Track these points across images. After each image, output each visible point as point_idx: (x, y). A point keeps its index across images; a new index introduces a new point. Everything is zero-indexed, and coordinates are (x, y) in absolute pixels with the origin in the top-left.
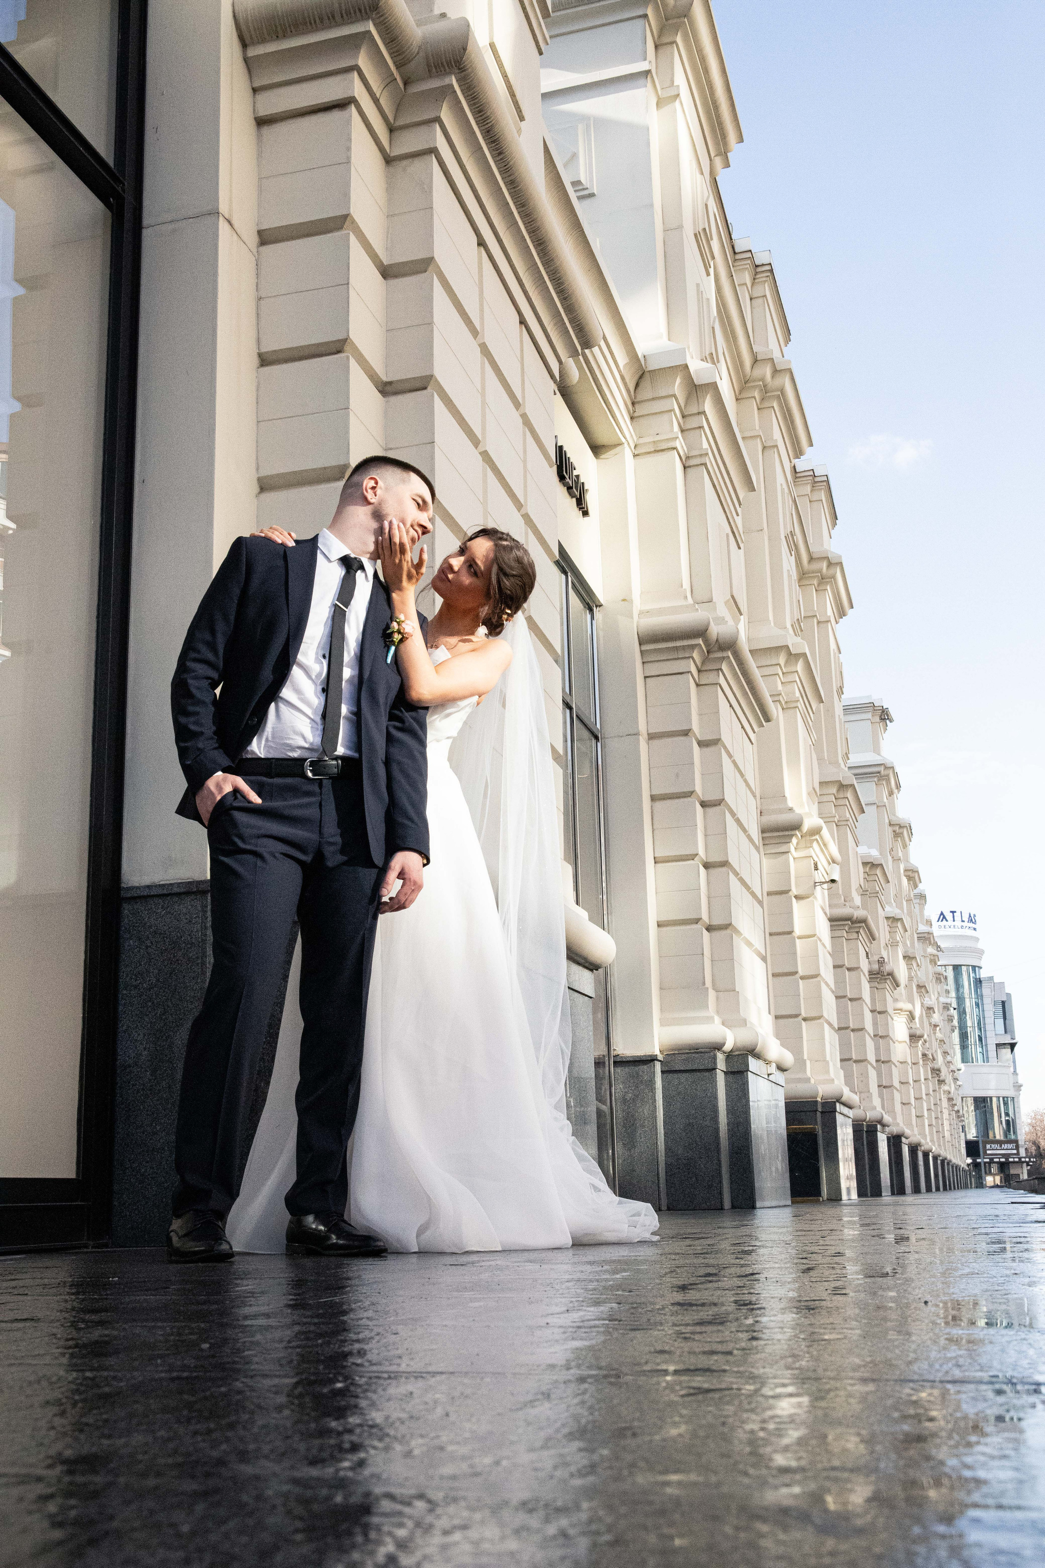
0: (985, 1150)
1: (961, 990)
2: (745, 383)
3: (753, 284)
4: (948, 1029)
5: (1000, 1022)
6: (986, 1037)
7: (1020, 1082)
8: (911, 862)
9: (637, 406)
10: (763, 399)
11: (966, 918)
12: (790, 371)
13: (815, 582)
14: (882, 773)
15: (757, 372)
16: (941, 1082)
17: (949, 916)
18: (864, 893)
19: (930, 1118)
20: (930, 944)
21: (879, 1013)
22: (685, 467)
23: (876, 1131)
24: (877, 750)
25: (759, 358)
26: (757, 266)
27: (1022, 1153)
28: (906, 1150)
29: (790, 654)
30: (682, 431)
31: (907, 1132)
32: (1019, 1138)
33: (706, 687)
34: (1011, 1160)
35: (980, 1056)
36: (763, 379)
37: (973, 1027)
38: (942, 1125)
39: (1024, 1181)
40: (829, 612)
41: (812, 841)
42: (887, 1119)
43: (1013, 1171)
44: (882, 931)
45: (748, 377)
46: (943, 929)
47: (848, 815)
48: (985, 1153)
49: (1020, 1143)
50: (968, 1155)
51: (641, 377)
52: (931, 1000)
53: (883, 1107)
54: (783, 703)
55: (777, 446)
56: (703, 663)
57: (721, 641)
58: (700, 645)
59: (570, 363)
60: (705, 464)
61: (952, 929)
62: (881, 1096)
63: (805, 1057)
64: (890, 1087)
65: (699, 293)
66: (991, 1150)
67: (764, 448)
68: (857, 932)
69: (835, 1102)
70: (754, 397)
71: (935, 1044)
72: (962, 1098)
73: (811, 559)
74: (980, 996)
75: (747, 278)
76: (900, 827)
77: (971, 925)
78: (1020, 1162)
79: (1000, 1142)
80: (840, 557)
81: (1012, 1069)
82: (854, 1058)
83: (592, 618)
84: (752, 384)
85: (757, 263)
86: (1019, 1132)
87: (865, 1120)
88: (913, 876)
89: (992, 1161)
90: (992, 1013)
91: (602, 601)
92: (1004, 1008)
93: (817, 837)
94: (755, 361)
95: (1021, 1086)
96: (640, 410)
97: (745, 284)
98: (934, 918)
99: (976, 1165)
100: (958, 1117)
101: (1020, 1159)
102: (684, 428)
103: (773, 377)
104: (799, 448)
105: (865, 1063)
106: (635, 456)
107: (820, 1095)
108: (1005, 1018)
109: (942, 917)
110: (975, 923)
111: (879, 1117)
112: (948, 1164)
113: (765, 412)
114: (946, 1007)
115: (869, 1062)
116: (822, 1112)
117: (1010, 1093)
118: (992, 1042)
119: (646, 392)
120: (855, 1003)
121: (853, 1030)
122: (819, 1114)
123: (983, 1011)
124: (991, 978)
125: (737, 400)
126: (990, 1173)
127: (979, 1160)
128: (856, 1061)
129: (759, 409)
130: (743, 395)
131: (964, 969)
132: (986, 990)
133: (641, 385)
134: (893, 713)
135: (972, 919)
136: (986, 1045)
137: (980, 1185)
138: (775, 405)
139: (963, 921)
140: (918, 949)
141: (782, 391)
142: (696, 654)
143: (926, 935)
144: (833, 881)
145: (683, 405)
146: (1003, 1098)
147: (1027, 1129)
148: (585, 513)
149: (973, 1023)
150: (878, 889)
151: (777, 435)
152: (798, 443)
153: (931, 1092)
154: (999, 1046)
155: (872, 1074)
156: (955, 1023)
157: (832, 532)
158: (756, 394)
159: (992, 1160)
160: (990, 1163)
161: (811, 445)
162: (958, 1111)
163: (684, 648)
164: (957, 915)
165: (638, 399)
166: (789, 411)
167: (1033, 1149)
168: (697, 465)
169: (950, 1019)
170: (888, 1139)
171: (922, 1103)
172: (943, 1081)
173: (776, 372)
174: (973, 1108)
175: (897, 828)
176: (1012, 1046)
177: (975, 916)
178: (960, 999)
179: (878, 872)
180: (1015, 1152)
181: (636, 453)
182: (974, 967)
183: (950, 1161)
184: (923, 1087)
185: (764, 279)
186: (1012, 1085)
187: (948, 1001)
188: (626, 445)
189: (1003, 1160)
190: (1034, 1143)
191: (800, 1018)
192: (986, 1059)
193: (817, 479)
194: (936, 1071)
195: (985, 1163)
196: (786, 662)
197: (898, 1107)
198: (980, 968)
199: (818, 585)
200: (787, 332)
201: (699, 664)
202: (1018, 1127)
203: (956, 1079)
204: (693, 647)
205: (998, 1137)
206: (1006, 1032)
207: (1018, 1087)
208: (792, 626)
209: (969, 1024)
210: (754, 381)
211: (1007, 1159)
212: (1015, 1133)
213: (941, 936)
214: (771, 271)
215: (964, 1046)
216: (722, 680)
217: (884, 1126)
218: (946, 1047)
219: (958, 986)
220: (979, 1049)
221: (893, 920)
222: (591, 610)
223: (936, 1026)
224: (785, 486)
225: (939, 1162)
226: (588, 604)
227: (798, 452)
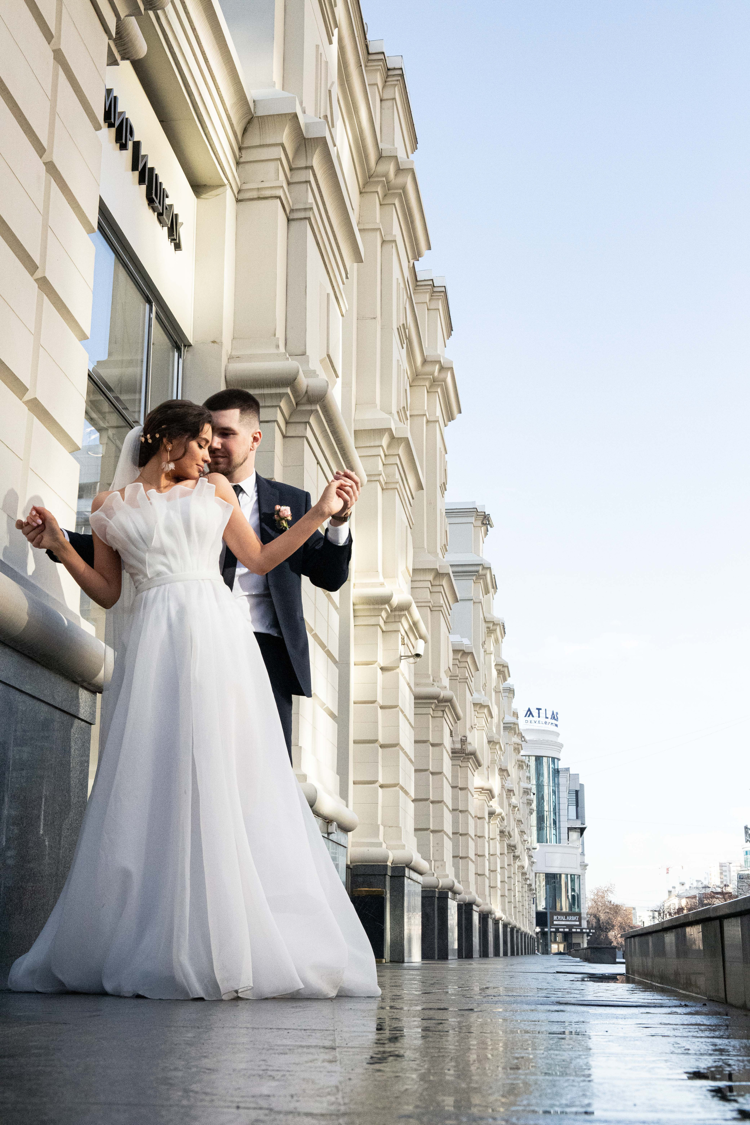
0: (552, 921)
1: (541, 779)
2: (369, 178)
3: (383, 87)
4: (527, 811)
5: (573, 808)
6: (559, 821)
7: (586, 862)
8: (503, 658)
9: (243, 152)
10: (385, 196)
11: (549, 715)
12: (412, 171)
13: (427, 384)
14: (481, 572)
15: (382, 168)
16: (516, 857)
17: (535, 713)
18: (453, 678)
19: (503, 888)
20: (515, 733)
21: (461, 789)
22: (289, 220)
23: (447, 897)
24: (477, 552)
25: (384, 155)
26: (389, 69)
27: (584, 924)
28: (476, 917)
29: (392, 437)
30: (289, 184)
31: (479, 900)
32: (582, 911)
33: (292, 439)
34: (574, 930)
35: (553, 838)
36: (386, 175)
37: (549, 811)
38: (514, 896)
39: (583, 949)
40: (438, 413)
41: (400, 616)
42: (458, 886)
43: (575, 940)
44: (468, 714)
45: (372, 172)
46: (529, 723)
47: (442, 602)
48: (552, 924)
49: (582, 916)
50: (537, 925)
51: (249, 122)
52: (511, 783)
53: (457, 876)
54: (383, 483)
55: (395, 241)
56: (291, 415)
57: (310, 393)
58: (287, 394)
59: (133, 24)
60: (309, 219)
61: (537, 724)
62: (456, 866)
63: (379, 822)
64: (466, 858)
65: (319, 56)
66: (559, 921)
67: (383, 242)
68: (443, 711)
69: (404, 868)
70: (377, 192)
71: (513, 823)
72: (536, 873)
73: (425, 362)
74: (556, 785)
75: (379, 79)
76: (494, 624)
77: (554, 721)
78: (582, 933)
79: (566, 915)
80: (452, 362)
81: (580, 850)
82: (431, 828)
83: (180, 356)
84: (376, 179)
85: (389, 67)
86: (582, 906)
87: (437, 887)
88: (503, 670)
89: (557, 931)
90: (566, 800)
91: (191, 341)
92: (577, 797)
93: (406, 613)
94: (380, 157)
95: (586, 865)
96: (247, 156)
97: (377, 84)
98: (522, 713)
99: (544, 934)
100: (531, 890)
101: (582, 929)
102: (291, 181)
103: (396, 175)
104: (418, 249)
105: (442, 833)
106: (238, 201)
107: (390, 860)
108: (577, 806)
109: (529, 713)
110: (557, 720)
111: (451, 884)
112: (517, 932)
113: (387, 208)
114: (527, 792)
115: (445, 833)
116: (391, 877)
117: (577, 871)
118: (564, 825)
119: (253, 139)
120: (435, 777)
121: (432, 802)
122: (388, 878)
123: (559, 798)
124: (567, 770)
125: (361, 193)
126: (555, 941)
127: (546, 930)
128: (433, 832)
129: (381, 205)
130: (367, 190)
131: (545, 760)
132: (563, 780)
133: (250, 130)
134: (493, 519)
135: (554, 717)
136: (559, 828)
137: (546, 952)
138: (397, 202)
139: (547, 718)
140: (503, 738)
141: (404, 189)
142: (283, 404)
143: (512, 725)
144: (418, 655)
145: (291, 157)
146: (571, 875)
147: (590, 904)
148: (178, 246)
149: (549, 807)
150: (467, 675)
151: (397, 231)
152: (417, 244)
153: (506, 866)
154: (570, 829)
155: (448, 845)
156: (534, 806)
157: (447, 341)
158: (379, 189)
159: (557, 929)
160: (555, 933)
161: (429, 248)
162: (530, 885)
163: (271, 395)
164: (542, 712)
165: (245, 145)
166: (409, 209)
167: (594, 922)
168: (301, 219)
169: (529, 803)
170: (460, 907)
171: (496, 875)
172: (518, 857)
173: (399, 170)
174: (544, 883)
175: (491, 625)
176: (582, 830)
177: (557, 713)
178: (540, 786)
179: (469, 660)
180: (578, 923)
181: (240, 198)
182: (553, 759)
183: (520, 929)
184: (498, 861)
185: (396, 83)
186: (579, 864)
187: (529, 786)
188: (228, 187)
189: (567, 930)
190: (595, 916)
191: (377, 785)
192: (559, 840)
193: (436, 289)
194: (512, 848)
195: (551, 932)
196: (389, 446)
197: (472, 877)
198: (559, 759)
199: (431, 387)
200: (415, 141)
201: (287, 416)
202: (582, 901)
203: (530, 857)
204: (280, 396)
205: (564, 910)
206: (577, 818)
207: (584, 866)
208: (398, 412)
209: (546, 808)
210: (377, 176)
211: (570, 930)
212: (579, 907)
213: (527, 730)
214: (402, 75)
215: (540, 828)
216: (309, 434)
217: (455, 893)
218: (523, 827)
219: (539, 774)
220: (553, 832)
221: (479, 706)
222: (179, 349)
223: (514, 807)
224: (401, 281)
225: (509, 930)
226: (176, 343)
227: (417, 255)
